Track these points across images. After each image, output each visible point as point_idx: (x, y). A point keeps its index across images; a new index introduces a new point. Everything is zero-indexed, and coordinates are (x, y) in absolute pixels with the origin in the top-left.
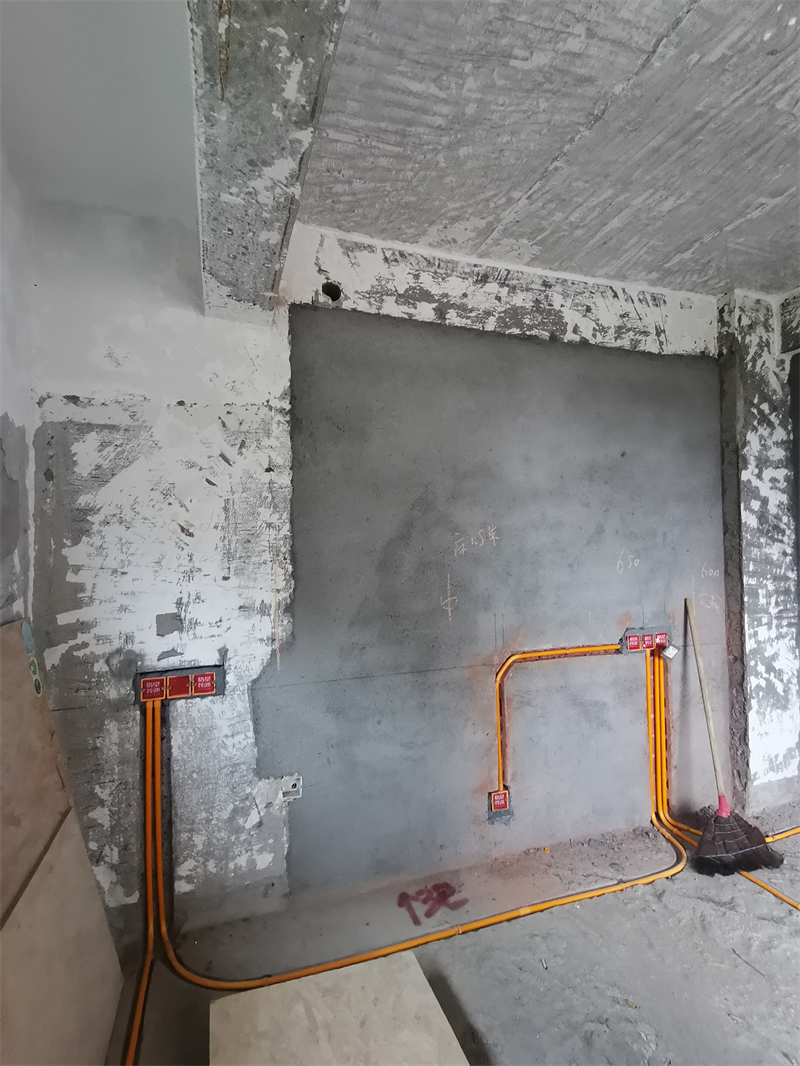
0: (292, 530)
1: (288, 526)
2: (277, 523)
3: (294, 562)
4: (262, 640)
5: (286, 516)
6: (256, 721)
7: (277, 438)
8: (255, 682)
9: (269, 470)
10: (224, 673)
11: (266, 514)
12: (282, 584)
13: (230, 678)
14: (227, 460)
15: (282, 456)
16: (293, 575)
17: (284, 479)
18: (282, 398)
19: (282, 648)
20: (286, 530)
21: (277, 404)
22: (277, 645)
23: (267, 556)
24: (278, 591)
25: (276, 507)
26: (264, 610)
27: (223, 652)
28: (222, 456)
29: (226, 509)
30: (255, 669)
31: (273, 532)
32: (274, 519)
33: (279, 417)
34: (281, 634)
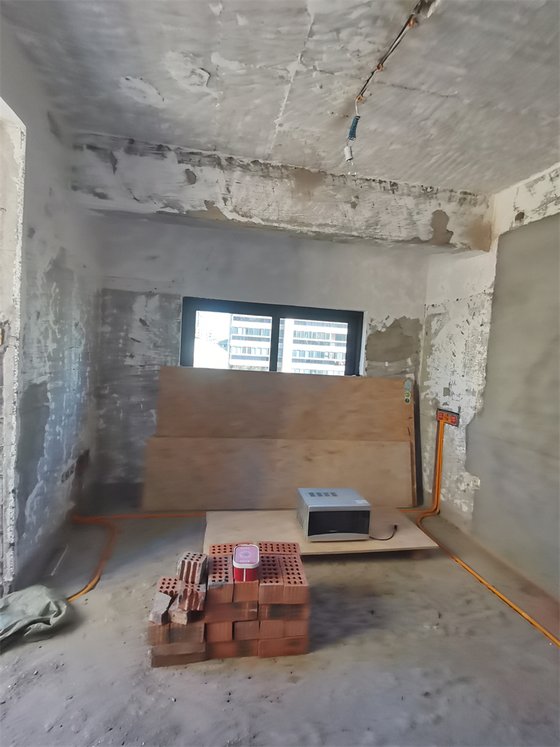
0: (487, 355)
1: (486, 353)
2: (482, 351)
3: (486, 372)
4: (472, 407)
5: (486, 348)
6: (467, 444)
7: (486, 309)
8: (468, 425)
9: (482, 325)
10: (459, 418)
11: (479, 348)
12: (481, 382)
13: (460, 420)
14: (468, 322)
15: (487, 318)
16: (486, 378)
17: (487, 329)
18: (491, 287)
19: (478, 413)
20: (485, 356)
21: (487, 291)
22: (476, 412)
23: (477, 368)
24: (479, 385)
25: (482, 343)
26: (474, 393)
27: (460, 408)
28: (467, 321)
29: (466, 344)
30: (468, 421)
31: (480, 356)
32: (481, 350)
33: (489, 298)
34: (479, 407)
